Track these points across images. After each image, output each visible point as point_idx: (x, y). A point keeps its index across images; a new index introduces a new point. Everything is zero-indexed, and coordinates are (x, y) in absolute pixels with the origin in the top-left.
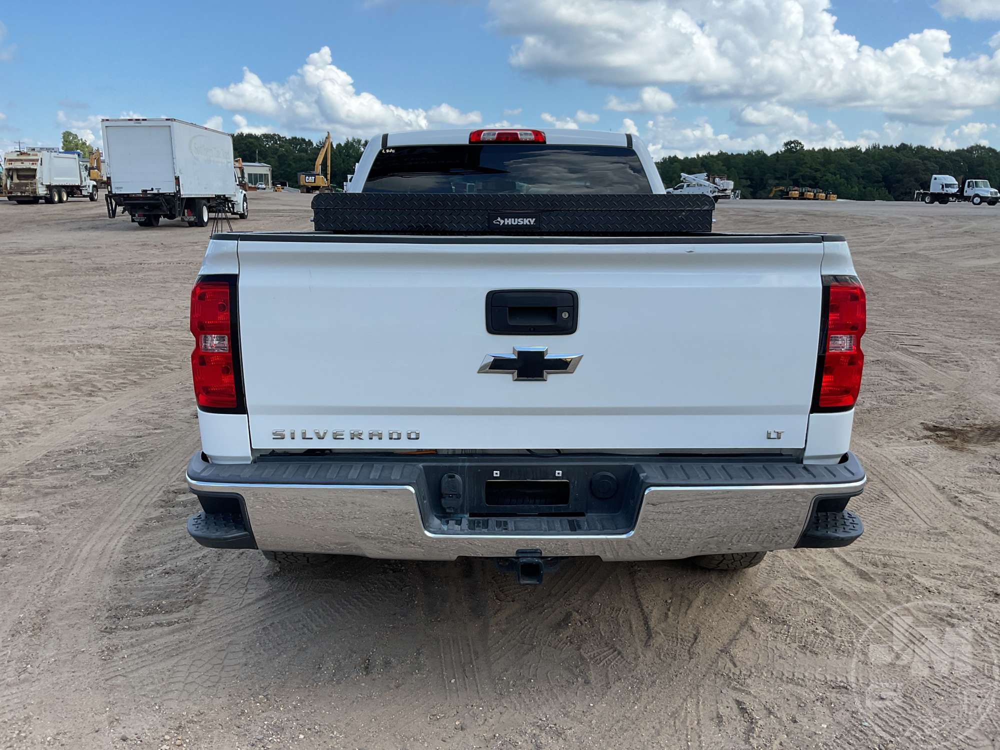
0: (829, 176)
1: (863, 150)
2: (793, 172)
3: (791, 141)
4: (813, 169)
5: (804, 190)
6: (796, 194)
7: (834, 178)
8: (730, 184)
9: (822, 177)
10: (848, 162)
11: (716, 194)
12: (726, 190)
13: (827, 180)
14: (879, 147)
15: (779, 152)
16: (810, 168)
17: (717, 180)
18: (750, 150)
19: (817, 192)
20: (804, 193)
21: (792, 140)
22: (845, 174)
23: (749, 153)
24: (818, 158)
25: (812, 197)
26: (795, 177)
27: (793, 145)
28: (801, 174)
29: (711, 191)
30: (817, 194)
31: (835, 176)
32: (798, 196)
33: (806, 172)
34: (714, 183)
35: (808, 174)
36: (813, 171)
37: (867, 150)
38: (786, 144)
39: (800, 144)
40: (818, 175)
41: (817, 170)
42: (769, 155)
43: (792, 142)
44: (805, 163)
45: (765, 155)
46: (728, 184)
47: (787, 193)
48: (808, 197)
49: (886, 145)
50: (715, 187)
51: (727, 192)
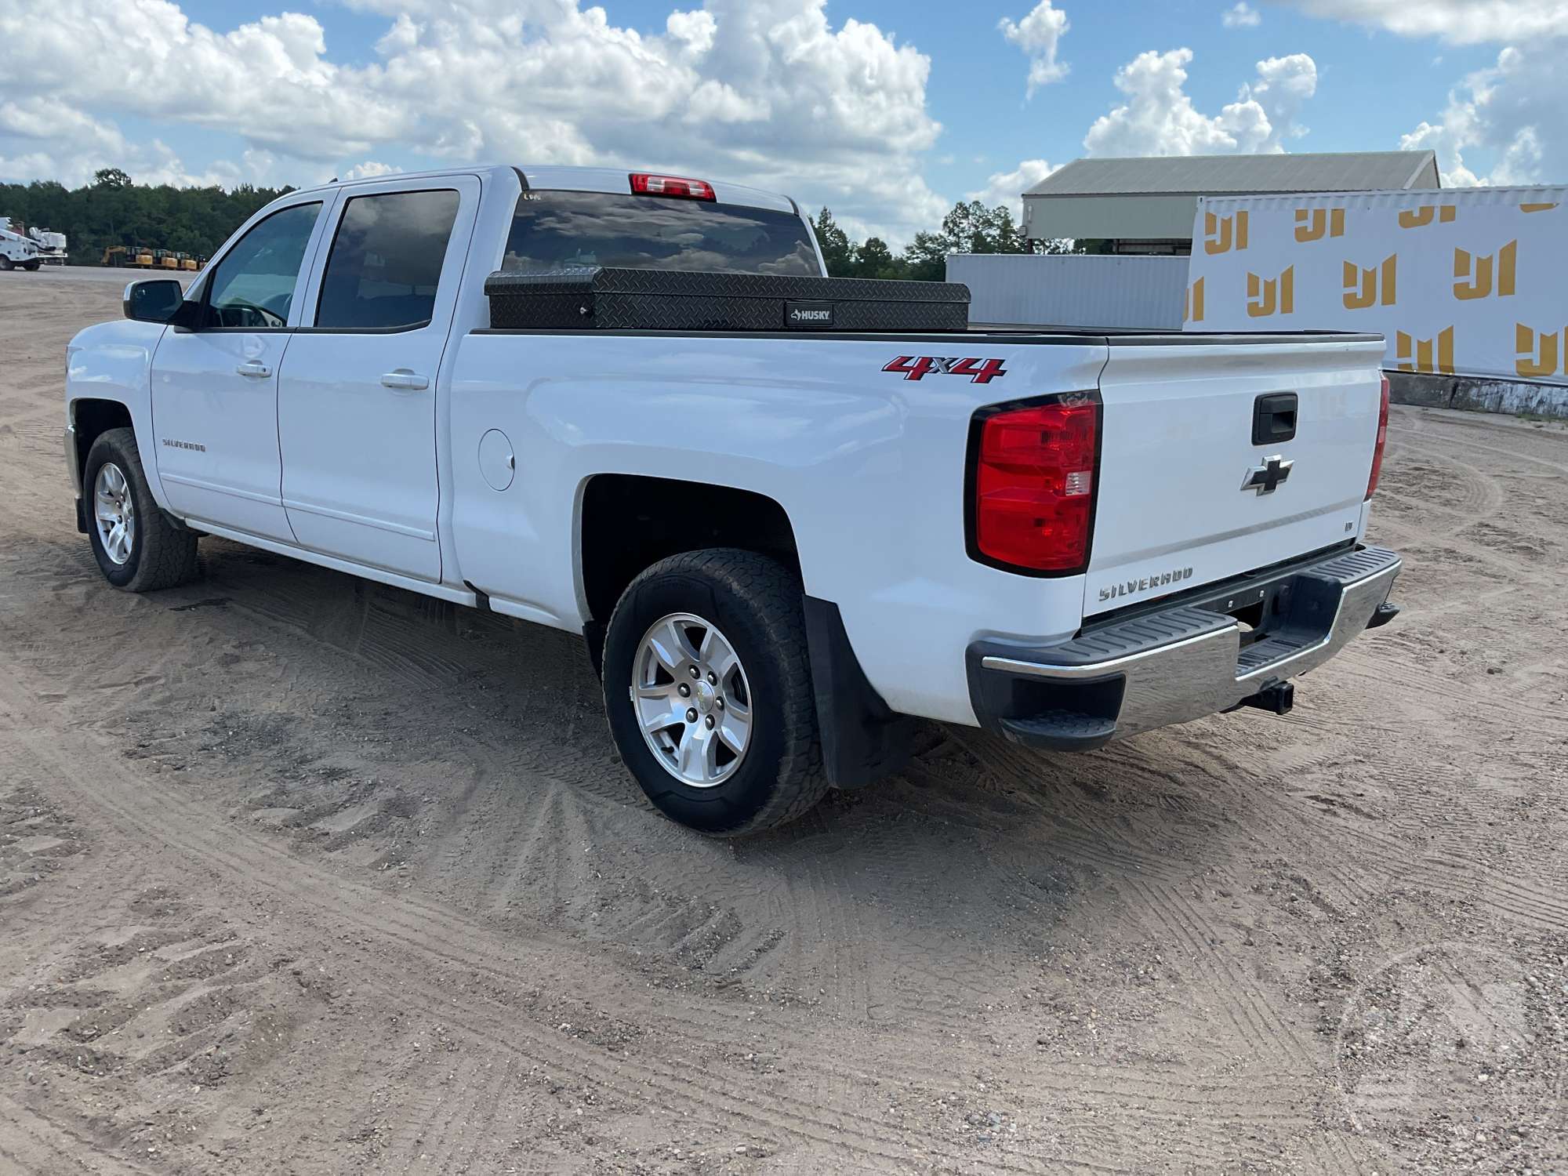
0: (182, 232)
1: (229, 193)
2: (120, 224)
3: (107, 171)
4: (154, 219)
5: (160, 253)
6: (148, 259)
7: (192, 235)
8: (60, 240)
9: (172, 233)
10: (209, 210)
11: (36, 255)
12: (54, 249)
13: (180, 239)
14: (252, 190)
15: (89, 187)
16: (149, 216)
17: (34, 230)
18: (35, 181)
19: (182, 258)
20: (160, 259)
21: (110, 169)
22: (207, 229)
23: (34, 185)
24: (159, 201)
25: (176, 266)
26: (124, 229)
27: (111, 177)
28: (136, 225)
29: (25, 251)
30: (182, 261)
31: (192, 231)
32: (151, 263)
33: (142, 223)
34: (28, 235)
35: (146, 226)
36: (154, 223)
37: (233, 193)
38: (100, 175)
39: (124, 175)
40: (164, 228)
41: (160, 221)
42: (70, 191)
43: (109, 173)
44: (139, 209)
45: (64, 191)
46: (56, 239)
47: (133, 258)
48: (168, 264)
49: (263, 187)
50: (32, 243)
51: (56, 252)
